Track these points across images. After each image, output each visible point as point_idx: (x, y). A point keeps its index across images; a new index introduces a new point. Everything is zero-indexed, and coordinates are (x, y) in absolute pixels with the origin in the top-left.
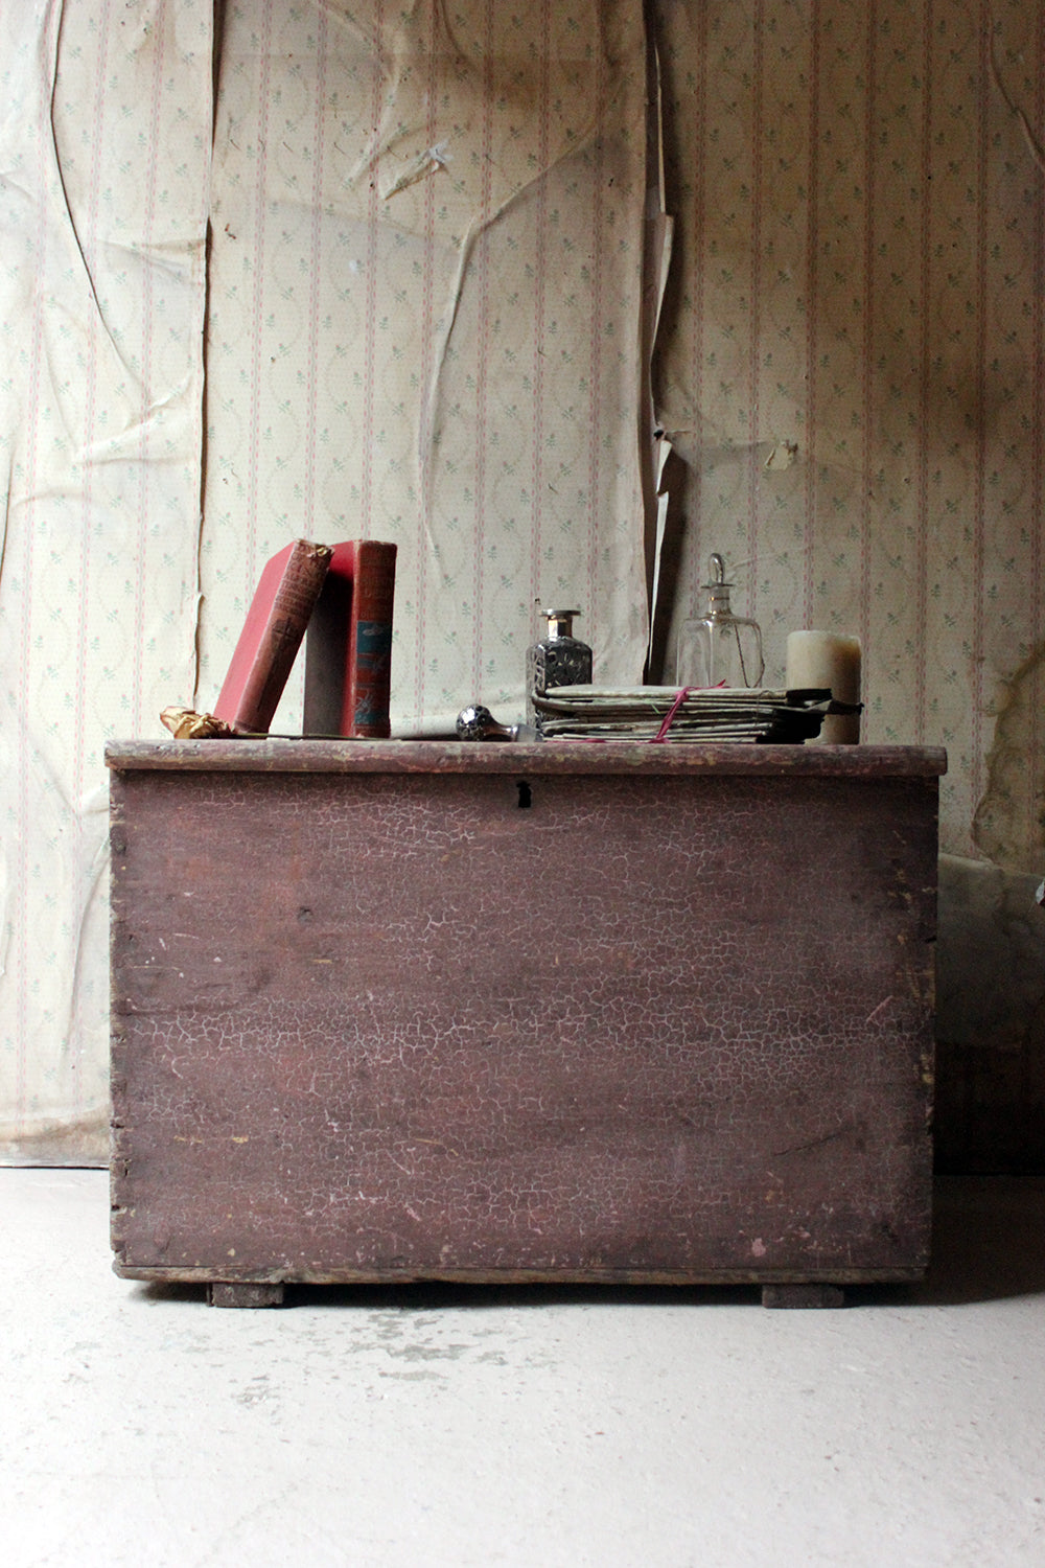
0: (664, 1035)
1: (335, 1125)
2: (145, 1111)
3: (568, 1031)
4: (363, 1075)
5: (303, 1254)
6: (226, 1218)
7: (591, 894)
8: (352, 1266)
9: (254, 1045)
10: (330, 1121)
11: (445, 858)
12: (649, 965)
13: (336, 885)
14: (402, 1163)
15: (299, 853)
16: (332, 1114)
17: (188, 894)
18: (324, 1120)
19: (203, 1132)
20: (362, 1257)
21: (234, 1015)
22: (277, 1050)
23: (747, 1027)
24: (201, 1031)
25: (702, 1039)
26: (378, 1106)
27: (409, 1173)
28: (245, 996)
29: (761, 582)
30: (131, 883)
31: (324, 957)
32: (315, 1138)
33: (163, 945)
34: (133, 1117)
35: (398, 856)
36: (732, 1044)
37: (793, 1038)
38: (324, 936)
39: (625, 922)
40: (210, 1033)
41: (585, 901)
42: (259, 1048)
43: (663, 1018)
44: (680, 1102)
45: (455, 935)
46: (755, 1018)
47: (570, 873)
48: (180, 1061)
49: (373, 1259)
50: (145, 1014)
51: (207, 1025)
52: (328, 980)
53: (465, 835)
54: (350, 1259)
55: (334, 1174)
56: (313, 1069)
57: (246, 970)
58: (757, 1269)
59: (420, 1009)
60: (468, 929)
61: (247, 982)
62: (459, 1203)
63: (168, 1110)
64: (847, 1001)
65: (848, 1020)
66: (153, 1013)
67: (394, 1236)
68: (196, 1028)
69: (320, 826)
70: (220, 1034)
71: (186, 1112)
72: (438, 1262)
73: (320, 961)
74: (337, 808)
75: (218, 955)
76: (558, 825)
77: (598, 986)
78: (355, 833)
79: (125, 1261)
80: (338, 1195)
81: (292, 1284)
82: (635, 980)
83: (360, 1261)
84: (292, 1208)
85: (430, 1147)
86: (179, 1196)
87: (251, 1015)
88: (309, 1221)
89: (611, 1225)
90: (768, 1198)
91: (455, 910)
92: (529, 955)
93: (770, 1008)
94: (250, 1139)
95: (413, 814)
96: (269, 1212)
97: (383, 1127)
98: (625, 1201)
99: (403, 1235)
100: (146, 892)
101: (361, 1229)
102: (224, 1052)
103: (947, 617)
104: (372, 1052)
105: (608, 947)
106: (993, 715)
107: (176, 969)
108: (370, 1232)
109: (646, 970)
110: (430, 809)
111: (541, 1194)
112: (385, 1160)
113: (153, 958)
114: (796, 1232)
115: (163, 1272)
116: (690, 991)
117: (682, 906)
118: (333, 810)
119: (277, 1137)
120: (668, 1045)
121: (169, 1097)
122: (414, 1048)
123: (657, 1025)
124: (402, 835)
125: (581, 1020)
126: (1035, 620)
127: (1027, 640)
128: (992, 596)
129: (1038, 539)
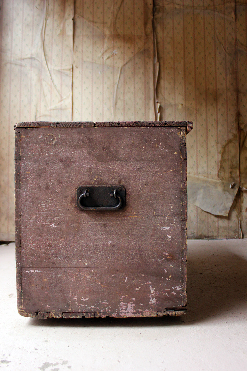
103: (212, 135)
106: (221, 153)
126: (228, 136)
127: (226, 139)
128: (220, 131)
129: (228, 121)
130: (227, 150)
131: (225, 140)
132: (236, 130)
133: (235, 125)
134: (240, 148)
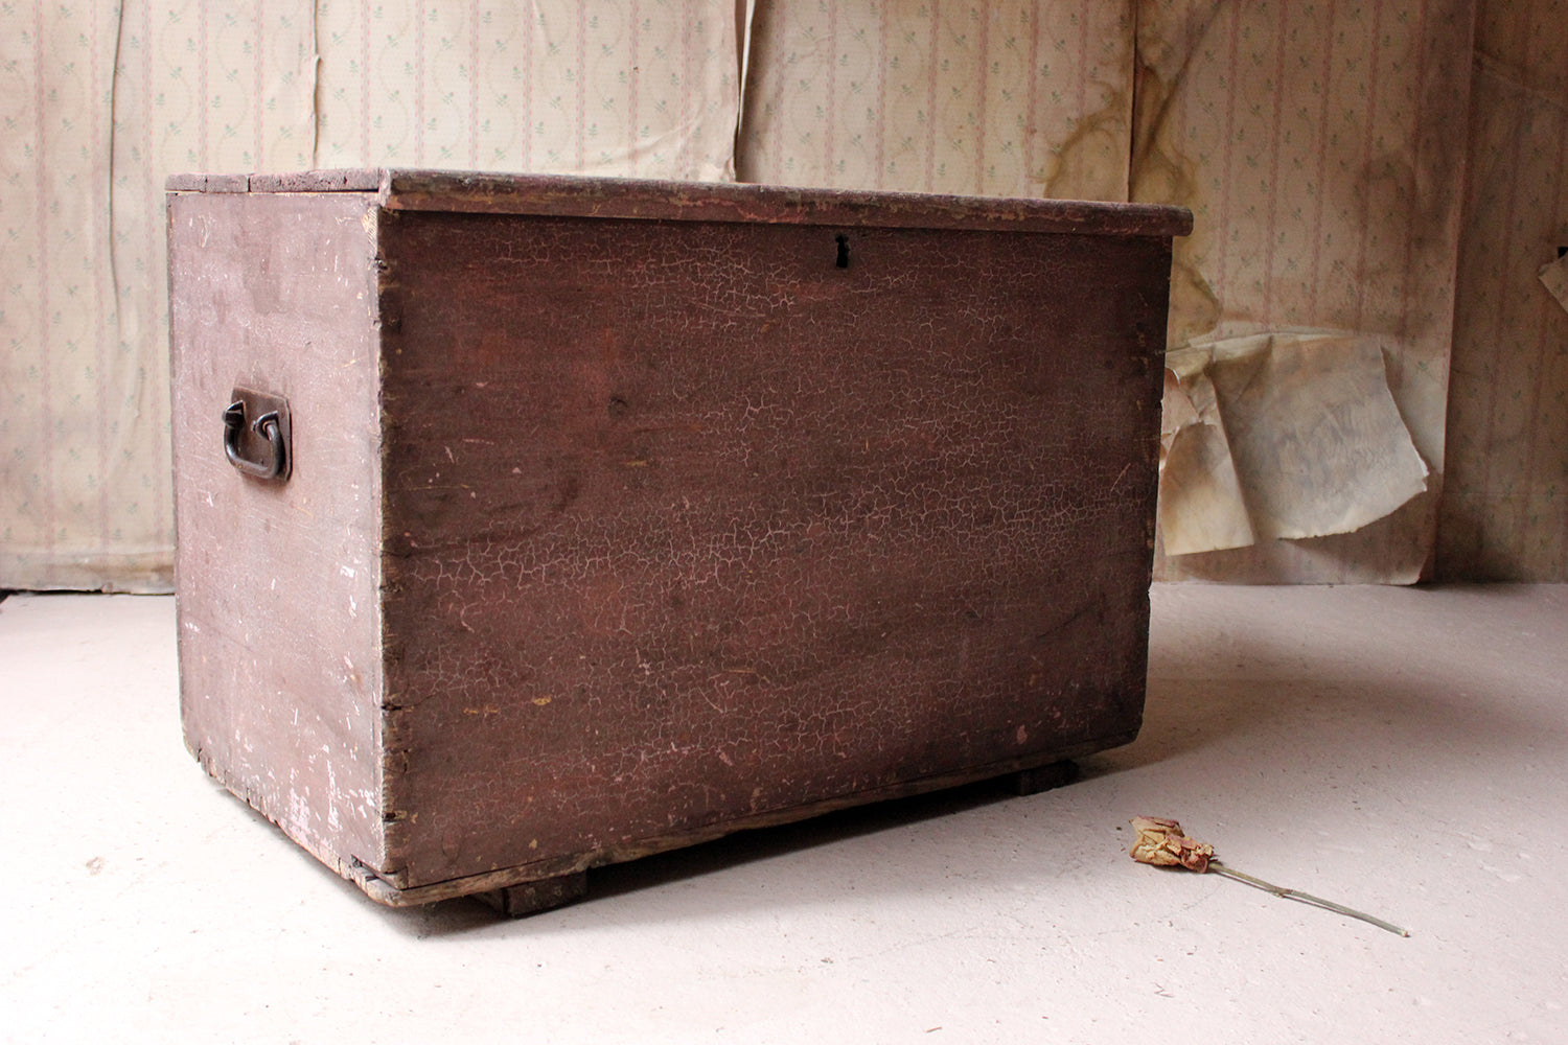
0: (956, 521)
1: (646, 666)
2: (428, 682)
3: (875, 526)
4: (677, 602)
5: (612, 829)
6: (526, 803)
7: (899, 367)
8: (663, 833)
9: (559, 579)
10: (642, 662)
11: (764, 329)
12: (948, 444)
13: (651, 365)
14: (714, 702)
15: (612, 325)
16: (644, 654)
17: (481, 385)
18: (635, 663)
19: (500, 698)
20: (674, 819)
21: (536, 542)
22: (584, 582)
23: (1023, 506)
24: (496, 567)
25: (987, 522)
26: (692, 637)
27: (722, 712)
28: (549, 515)
29: (840, 56)
30: (409, 373)
31: (639, 458)
32: (625, 686)
33: (451, 456)
34: (414, 691)
35: (717, 326)
36: (1009, 526)
37: (1057, 514)
38: (639, 432)
39: (928, 398)
40: (508, 568)
41: (894, 376)
42: (564, 582)
43: (956, 504)
44: (967, 593)
45: (772, 422)
46: (1029, 495)
47: (883, 343)
48: (470, 610)
49: (685, 820)
50: (427, 552)
51: (504, 558)
52: (641, 487)
53: (785, 299)
54: (662, 825)
55: (645, 727)
56: (623, 600)
57: (550, 483)
58: (1019, 757)
59: (737, 514)
60: (785, 414)
61: (552, 497)
62: (770, 737)
63: (457, 676)
64: (1099, 471)
65: (1098, 491)
66: (437, 550)
67: (706, 787)
68: (490, 564)
69: (635, 290)
70: (520, 570)
71: (479, 675)
72: (750, 809)
73: (634, 464)
74: (652, 266)
75: (518, 465)
76: (872, 287)
77: (902, 473)
78: (673, 299)
79: (406, 882)
80: (650, 751)
81: (601, 868)
82: (934, 463)
83: (672, 825)
84: (600, 776)
85: (743, 678)
86: (471, 786)
87: (555, 540)
88: (620, 788)
89: (905, 736)
90: (1031, 683)
91: (774, 392)
92: (842, 442)
93: (1041, 484)
94: (553, 699)
95: (734, 274)
96: (574, 787)
97: (696, 662)
98: (918, 707)
99: (714, 786)
100: (429, 384)
101: (673, 787)
102: (524, 590)
103: (1004, 92)
104: (687, 572)
105: (912, 427)
106: (1042, 182)
107: (466, 487)
108: (683, 788)
109: (944, 451)
110: (750, 269)
111: (846, 712)
112: (699, 701)
113: (438, 475)
114: (1050, 714)
115: (455, 886)
116: (980, 472)
117: (976, 377)
118: (648, 268)
119: (584, 691)
120: (959, 532)
121: (458, 659)
122: (729, 562)
123: (951, 511)
124: (721, 300)
125: (887, 511)
126: (1081, 97)
127: (1074, 115)
128: (1045, 74)
129: (1086, 23)
130: (1071, 167)
131: (1069, 119)
132: (1123, 69)
133: (1120, 45)
134: (1134, 159)
